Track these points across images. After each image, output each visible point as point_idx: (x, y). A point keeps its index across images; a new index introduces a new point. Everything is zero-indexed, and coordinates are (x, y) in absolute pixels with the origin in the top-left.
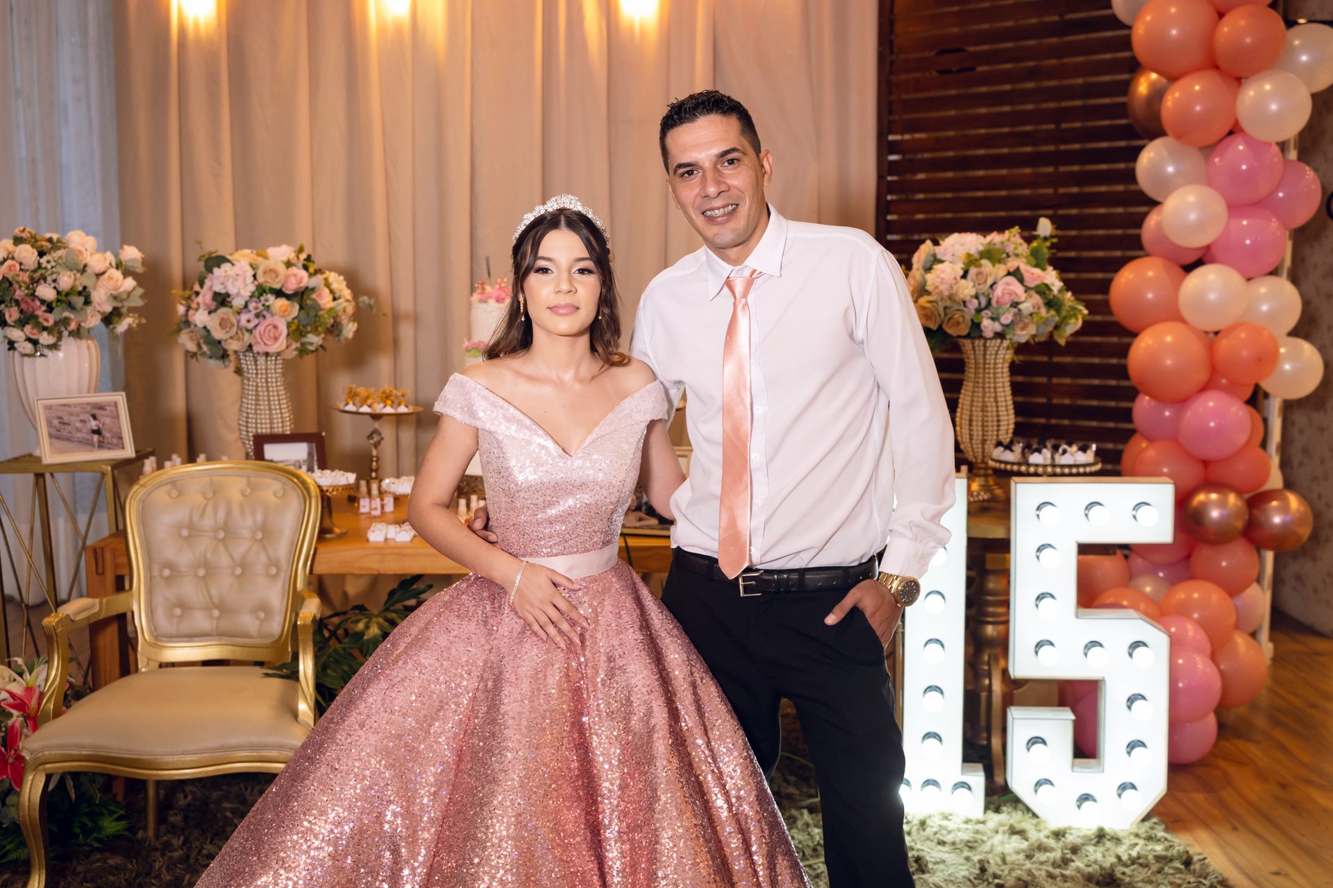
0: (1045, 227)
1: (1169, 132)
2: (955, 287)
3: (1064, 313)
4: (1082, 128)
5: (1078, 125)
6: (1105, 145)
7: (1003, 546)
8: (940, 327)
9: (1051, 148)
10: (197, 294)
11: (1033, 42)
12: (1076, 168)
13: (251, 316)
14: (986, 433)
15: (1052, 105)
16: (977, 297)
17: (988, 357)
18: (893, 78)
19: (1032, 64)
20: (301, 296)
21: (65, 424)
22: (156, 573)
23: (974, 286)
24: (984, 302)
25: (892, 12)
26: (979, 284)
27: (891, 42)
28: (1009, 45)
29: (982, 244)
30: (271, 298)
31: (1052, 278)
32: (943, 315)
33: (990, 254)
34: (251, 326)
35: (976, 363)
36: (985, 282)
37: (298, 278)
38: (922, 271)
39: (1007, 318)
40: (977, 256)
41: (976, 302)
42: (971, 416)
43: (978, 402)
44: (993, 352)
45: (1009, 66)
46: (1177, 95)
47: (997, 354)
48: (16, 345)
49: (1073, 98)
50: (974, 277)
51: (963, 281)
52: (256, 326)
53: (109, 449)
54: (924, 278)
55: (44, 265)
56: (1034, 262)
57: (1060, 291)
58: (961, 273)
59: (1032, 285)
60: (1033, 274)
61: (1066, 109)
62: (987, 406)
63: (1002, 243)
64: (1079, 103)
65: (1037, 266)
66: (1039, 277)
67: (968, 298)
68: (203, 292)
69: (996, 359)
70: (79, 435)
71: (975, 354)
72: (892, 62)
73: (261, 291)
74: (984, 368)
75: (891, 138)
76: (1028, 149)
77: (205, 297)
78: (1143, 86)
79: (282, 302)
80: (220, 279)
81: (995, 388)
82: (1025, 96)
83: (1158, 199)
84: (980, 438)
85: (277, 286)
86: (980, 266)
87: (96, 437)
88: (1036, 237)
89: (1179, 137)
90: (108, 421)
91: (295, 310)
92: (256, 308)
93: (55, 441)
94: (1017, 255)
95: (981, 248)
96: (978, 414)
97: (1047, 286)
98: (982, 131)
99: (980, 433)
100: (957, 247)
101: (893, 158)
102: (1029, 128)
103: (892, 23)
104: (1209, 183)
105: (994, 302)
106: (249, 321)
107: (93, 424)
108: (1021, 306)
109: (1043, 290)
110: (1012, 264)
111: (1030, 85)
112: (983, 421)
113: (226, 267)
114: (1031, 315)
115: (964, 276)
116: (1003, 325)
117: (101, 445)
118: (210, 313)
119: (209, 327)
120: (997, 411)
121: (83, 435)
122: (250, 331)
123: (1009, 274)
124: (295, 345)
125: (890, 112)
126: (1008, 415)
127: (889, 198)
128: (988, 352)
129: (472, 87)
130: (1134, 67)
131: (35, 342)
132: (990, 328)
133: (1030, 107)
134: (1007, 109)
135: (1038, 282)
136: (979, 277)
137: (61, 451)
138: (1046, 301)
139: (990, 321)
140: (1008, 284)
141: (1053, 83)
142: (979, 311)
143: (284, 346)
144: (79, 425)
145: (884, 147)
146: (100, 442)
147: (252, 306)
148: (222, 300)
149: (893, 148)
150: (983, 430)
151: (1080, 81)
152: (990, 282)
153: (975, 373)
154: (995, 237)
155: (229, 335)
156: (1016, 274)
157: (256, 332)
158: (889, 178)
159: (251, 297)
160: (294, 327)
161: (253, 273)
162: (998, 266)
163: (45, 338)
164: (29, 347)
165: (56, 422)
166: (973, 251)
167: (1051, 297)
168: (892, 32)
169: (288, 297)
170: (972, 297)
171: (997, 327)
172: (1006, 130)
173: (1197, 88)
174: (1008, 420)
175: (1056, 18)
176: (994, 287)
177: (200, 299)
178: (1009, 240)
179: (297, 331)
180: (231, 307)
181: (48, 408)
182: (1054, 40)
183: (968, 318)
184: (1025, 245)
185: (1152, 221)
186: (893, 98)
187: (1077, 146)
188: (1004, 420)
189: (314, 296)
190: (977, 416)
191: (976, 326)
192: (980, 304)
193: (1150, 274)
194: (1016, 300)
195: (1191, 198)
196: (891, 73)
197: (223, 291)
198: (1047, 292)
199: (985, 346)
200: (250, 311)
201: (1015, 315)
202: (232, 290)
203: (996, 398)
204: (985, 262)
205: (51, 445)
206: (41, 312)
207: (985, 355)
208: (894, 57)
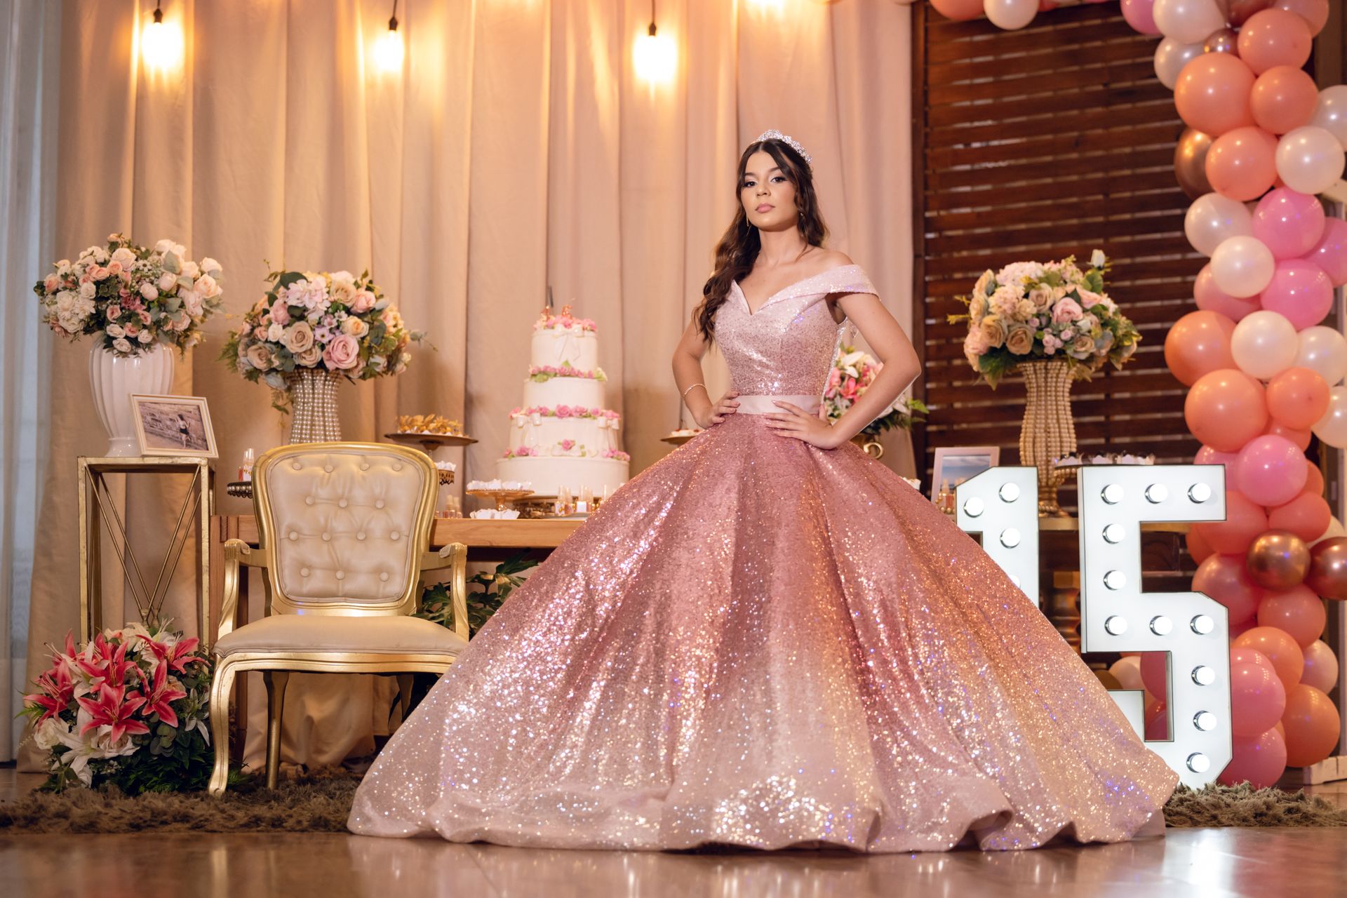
0: (1098, 257)
1: (1215, 188)
2: (1018, 306)
3: (1120, 332)
4: (1131, 198)
5: (1127, 194)
6: (1157, 213)
7: (1072, 537)
8: (1004, 346)
9: (1100, 219)
10: (266, 312)
11: (1075, 112)
12: (1127, 239)
13: (325, 331)
14: (1049, 454)
15: (1100, 175)
16: (1038, 315)
17: (1049, 380)
18: (928, 151)
19: (1075, 134)
20: (370, 315)
21: (157, 420)
22: (283, 535)
23: (1035, 306)
24: (1044, 321)
25: (926, 83)
26: (1040, 306)
27: (926, 114)
28: (1050, 115)
29: (1042, 271)
30: (343, 313)
31: (1106, 301)
32: (1007, 332)
33: (1049, 279)
34: (325, 341)
35: (1038, 387)
36: (1045, 303)
37: (365, 300)
38: (985, 295)
39: (1067, 334)
40: (1037, 281)
41: (1037, 321)
42: (1035, 438)
43: (1040, 423)
44: (1055, 375)
45: (1049, 137)
46: (1219, 150)
47: (1057, 377)
48: (115, 342)
49: (1121, 167)
50: (1035, 298)
51: (1025, 300)
52: (330, 342)
53: (196, 449)
54: (986, 301)
55: (141, 268)
56: (1090, 286)
57: (1115, 313)
58: (1023, 293)
59: (1088, 307)
60: (1089, 296)
61: (1114, 179)
62: (1049, 428)
63: (1060, 270)
64: (1127, 172)
65: (1092, 290)
66: (1096, 299)
67: (1029, 317)
68: (272, 310)
69: (1056, 382)
70: (169, 432)
71: (1036, 378)
72: (926, 135)
73: (335, 308)
74: (1046, 391)
75: (928, 214)
76: (1074, 221)
77: (278, 312)
78: (1188, 149)
79: (354, 319)
80: (296, 294)
81: (1057, 410)
82: (1068, 167)
83: (1209, 255)
84: (1044, 458)
85: (349, 305)
86: (1040, 288)
87: (184, 436)
88: (1090, 268)
89: (1224, 190)
90: (193, 422)
91: (364, 328)
92: (330, 324)
93: (150, 435)
94: (1073, 282)
95: (1040, 274)
96: (1041, 435)
97: (1105, 308)
98: (1023, 205)
99: (1044, 454)
100: (1017, 273)
101: (930, 236)
102: (1074, 200)
103: (926, 93)
104: (1255, 234)
105: (1054, 321)
106: (323, 336)
107: (181, 424)
108: (1079, 324)
109: (1098, 311)
110: (1070, 288)
111: (1074, 156)
112: (1047, 442)
113: (301, 283)
114: (1090, 331)
115: (1026, 296)
116: (1062, 340)
117: (189, 445)
118: (284, 327)
119: (282, 342)
120: (1060, 432)
121: (174, 433)
122: (323, 347)
123: (1067, 295)
124: (362, 364)
125: (926, 187)
126: (1070, 437)
127: (927, 279)
128: (1049, 375)
129: (472, 149)
130: (1180, 132)
131: (134, 341)
132: (1051, 344)
133: (1074, 178)
134: (1049, 180)
135: (1094, 304)
136: (1039, 299)
137: (154, 445)
138: (1102, 322)
139: (1052, 336)
140: (1066, 304)
141: (1099, 153)
142: (1040, 329)
143: (355, 364)
144: (169, 423)
145: (921, 223)
146: (187, 441)
147: (326, 322)
148: (297, 314)
149: (929, 225)
150: (1047, 451)
151: (1127, 150)
152: (1049, 304)
153: (1037, 396)
154: (1051, 267)
155: (304, 349)
156: (1074, 295)
157: (328, 348)
158: (927, 258)
159: (326, 312)
160: (366, 344)
161: (328, 289)
162: (1056, 288)
163: (144, 337)
164: (125, 346)
165: (149, 418)
166: (1033, 276)
167: (1106, 317)
168: (926, 103)
169: (360, 316)
170: (1033, 315)
171: (1059, 344)
172: (1049, 202)
173: (1238, 143)
174: (1071, 443)
175: (1100, 88)
176: (1053, 308)
177: (271, 315)
178: (1065, 267)
179: (366, 350)
180: (307, 321)
181: (142, 404)
182: (1099, 110)
183: (1030, 335)
184: (1081, 274)
185: (1203, 280)
186: (929, 172)
187: (1127, 216)
188: (1067, 442)
189: (381, 317)
190: (1041, 437)
191: (1038, 343)
192: (1041, 323)
193: (1204, 326)
194: (1074, 319)
195: (1239, 248)
196: (926, 146)
197: (301, 305)
198: (1104, 312)
199: (1046, 368)
200: (323, 326)
201: (1074, 330)
202: (310, 306)
203: (1058, 420)
204: (1044, 285)
205: (147, 438)
206: (140, 311)
207: (1046, 378)
208: (928, 130)
